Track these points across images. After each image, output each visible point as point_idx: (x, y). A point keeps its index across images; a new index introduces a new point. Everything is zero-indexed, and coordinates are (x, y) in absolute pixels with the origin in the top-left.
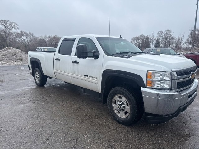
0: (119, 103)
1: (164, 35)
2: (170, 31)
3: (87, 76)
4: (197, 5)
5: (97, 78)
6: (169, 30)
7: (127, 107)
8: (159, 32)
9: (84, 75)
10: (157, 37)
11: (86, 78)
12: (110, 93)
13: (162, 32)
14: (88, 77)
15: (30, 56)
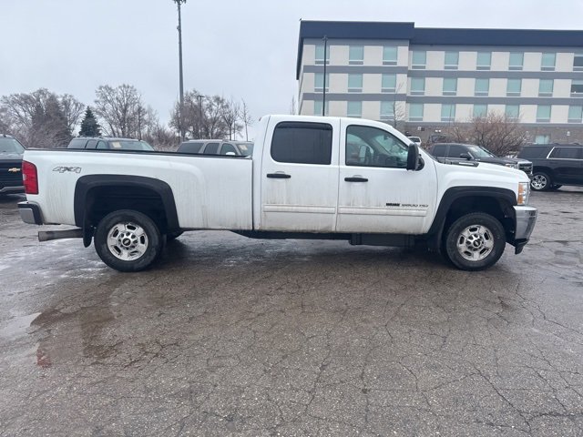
0: (475, 239)
1: (117, 99)
2: (132, 88)
3: (398, 205)
4: (179, 28)
5: (424, 206)
6: (130, 85)
7: (485, 241)
8: (101, 88)
9: (388, 204)
10: (96, 102)
11: (394, 210)
12: (455, 227)
13: (109, 89)
14: (401, 207)
15: (68, 169)
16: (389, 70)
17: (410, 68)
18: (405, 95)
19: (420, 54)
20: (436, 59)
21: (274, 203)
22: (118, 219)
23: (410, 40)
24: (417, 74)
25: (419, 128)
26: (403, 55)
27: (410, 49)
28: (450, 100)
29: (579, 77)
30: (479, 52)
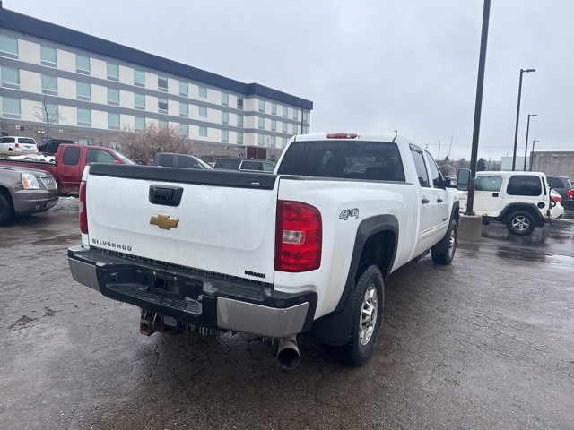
20: (29, 50)
24: (7, 63)
25: (18, 127)
29: (164, 97)
30: (77, 54)
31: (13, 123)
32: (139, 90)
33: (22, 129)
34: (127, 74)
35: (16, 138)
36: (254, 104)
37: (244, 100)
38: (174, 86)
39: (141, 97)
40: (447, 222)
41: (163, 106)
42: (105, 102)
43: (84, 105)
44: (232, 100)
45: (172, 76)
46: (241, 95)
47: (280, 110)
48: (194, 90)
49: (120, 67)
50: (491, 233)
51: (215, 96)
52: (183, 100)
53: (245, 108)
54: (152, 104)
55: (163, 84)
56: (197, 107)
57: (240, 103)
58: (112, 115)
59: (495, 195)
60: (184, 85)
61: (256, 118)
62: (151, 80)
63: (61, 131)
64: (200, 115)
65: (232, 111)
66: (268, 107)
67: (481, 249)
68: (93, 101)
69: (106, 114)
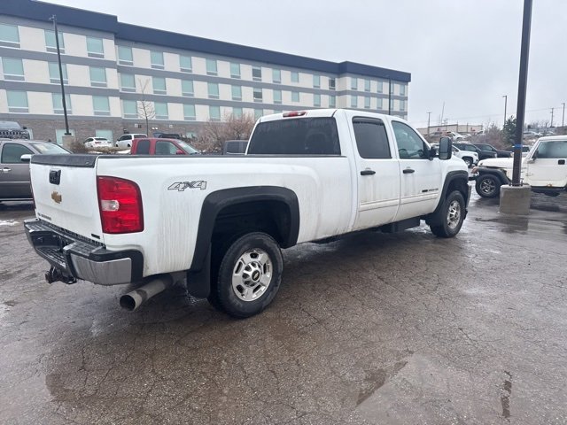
3: (427, 191)
5: (436, 189)
15: (190, 185)
16: (96, 63)
17: (118, 64)
18: (118, 90)
19: (125, 50)
20: (142, 57)
21: (365, 201)
22: (246, 247)
23: (115, 34)
24: (126, 70)
25: (136, 126)
26: (109, 48)
27: (116, 44)
28: (163, 99)
29: (258, 86)
30: (181, 55)
31: (132, 123)
32: (236, 82)
33: (140, 127)
34: (224, 68)
35: (133, 135)
36: (347, 82)
37: (336, 79)
38: (268, 74)
39: (237, 88)
40: (438, 195)
41: (258, 95)
42: (206, 97)
43: (188, 101)
44: (324, 81)
45: (265, 64)
46: (333, 76)
47: (374, 85)
48: (286, 76)
49: (218, 62)
50: (561, 206)
51: (306, 79)
52: (277, 87)
53: (337, 88)
54: (247, 95)
55: (257, 74)
56: (290, 93)
57: (332, 83)
58: (213, 108)
59: (562, 162)
60: (277, 72)
61: (349, 97)
62: (246, 71)
63: (171, 126)
64: (293, 100)
65: (325, 92)
66: (361, 84)
67: (529, 224)
68: (196, 96)
69: (207, 107)
